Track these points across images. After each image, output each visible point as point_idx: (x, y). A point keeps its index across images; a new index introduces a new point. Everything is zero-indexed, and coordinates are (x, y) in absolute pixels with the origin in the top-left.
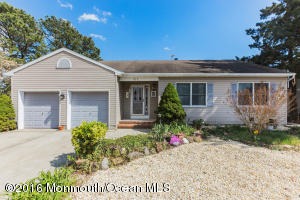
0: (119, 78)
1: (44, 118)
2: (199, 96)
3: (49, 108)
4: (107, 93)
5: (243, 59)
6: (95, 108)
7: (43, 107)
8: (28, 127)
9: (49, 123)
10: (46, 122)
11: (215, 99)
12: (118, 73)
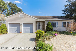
0: (36, 20)
1: (15, 30)
2: (55, 25)
3: (17, 27)
4: (33, 24)
5: (61, 16)
6: (30, 28)
7: (15, 27)
8: (10, 33)
9: (17, 32)
10: (16, 31)
11: (58, 25)
12: (36, 19)
